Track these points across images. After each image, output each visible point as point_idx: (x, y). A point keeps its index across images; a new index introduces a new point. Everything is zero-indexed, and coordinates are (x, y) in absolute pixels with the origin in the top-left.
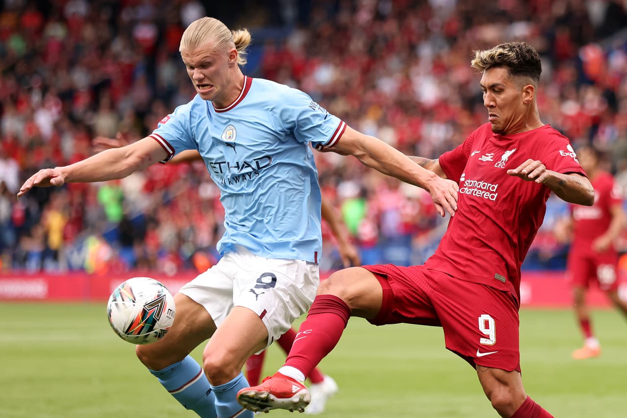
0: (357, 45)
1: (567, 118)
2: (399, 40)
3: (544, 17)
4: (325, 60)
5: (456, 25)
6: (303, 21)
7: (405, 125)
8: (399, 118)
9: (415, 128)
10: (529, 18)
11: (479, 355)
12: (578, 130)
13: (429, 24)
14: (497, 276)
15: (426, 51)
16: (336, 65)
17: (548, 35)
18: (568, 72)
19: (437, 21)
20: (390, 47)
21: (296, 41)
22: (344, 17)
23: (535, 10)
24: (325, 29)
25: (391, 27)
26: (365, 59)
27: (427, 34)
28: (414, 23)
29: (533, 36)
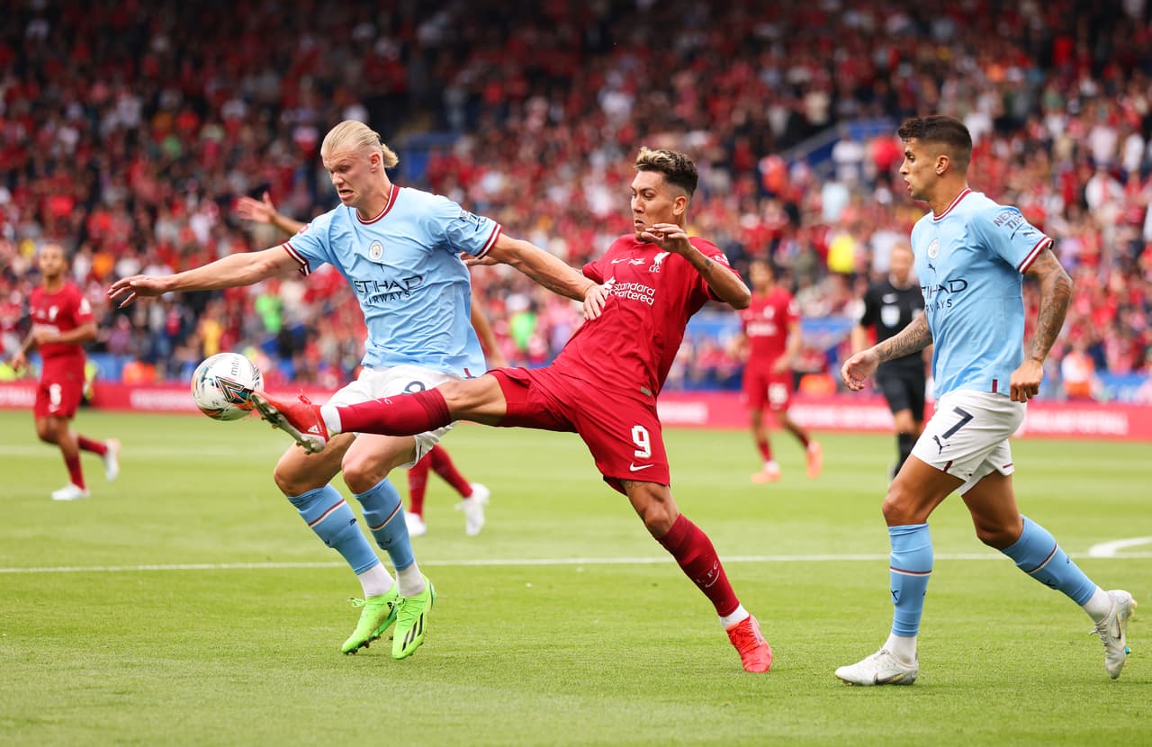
0: (527, 152)
1: (746, 231)
2: (570, 147)
3: (723, 126)
4: (494, 169)
5: (631, 133)
6: (471, 126)
7: (577, 236)
8: (570, 229)
9: (588, 239)
10: (707, 127)
11: (633, 468)
12: (758, 244)
13: (603, 131)
14: (643, 389)
15: (599, 160)
16: (505, 173)
17: (727, 145)
18: (748, 185)
19: (610, 130)
20: (561, 155)
21: (463, 147)
22: (513, 123)
23: (713, 119)
24: (493, 134)
25: (562, 134)
26: (535, 167)
27: (600, 142)
28: (587, 130)
29: (711, 145)
